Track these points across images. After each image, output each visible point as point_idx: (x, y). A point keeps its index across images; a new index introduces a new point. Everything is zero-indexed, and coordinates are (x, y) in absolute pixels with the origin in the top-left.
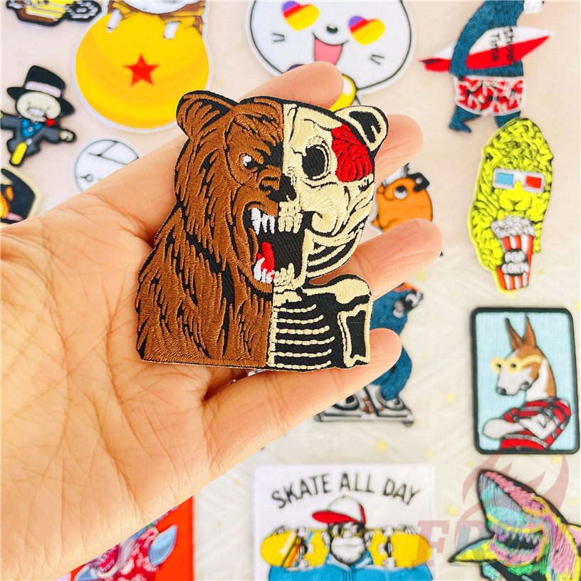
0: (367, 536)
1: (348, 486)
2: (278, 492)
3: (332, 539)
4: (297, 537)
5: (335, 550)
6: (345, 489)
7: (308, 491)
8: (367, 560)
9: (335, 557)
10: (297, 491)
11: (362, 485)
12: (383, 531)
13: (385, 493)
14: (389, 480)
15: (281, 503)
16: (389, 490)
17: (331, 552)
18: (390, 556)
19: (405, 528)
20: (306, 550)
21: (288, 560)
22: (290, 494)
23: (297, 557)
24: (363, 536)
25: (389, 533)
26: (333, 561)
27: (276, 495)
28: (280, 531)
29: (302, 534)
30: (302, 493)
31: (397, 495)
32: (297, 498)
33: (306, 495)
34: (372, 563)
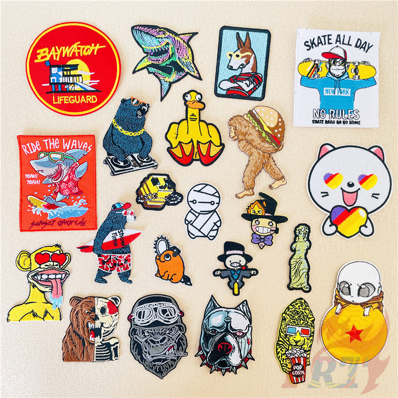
0: (347, 65)
1: (340, 41)
2: (308, 42)
3: (330, 66)
4: (315, 64)
5: (332, 71)
6: (338, 43)
7: (321, 42)
8: (346, 76)
9: (331, 74)
10: (316, 42)
11: (346, 42)
12: (355, 64)
13: (356, 46)
14: (359, 39)
15: (308, 48)
16: (358, 44)
17: (330, 71)
18: (357, 74)
19: (364, 62)
20: (319, 70)
21: (310, 74)
22: (313, 43)
23: (314, 72)
24: (345, 65)
25: (357, 64)
26: (330, 76)
27: (307, 44)
28: (308, 60)
29: (317, 62)
30: (319, 43)
31: (362, 47)
32: (316, 46)
33: (320, 45)
34: (348, 77)
